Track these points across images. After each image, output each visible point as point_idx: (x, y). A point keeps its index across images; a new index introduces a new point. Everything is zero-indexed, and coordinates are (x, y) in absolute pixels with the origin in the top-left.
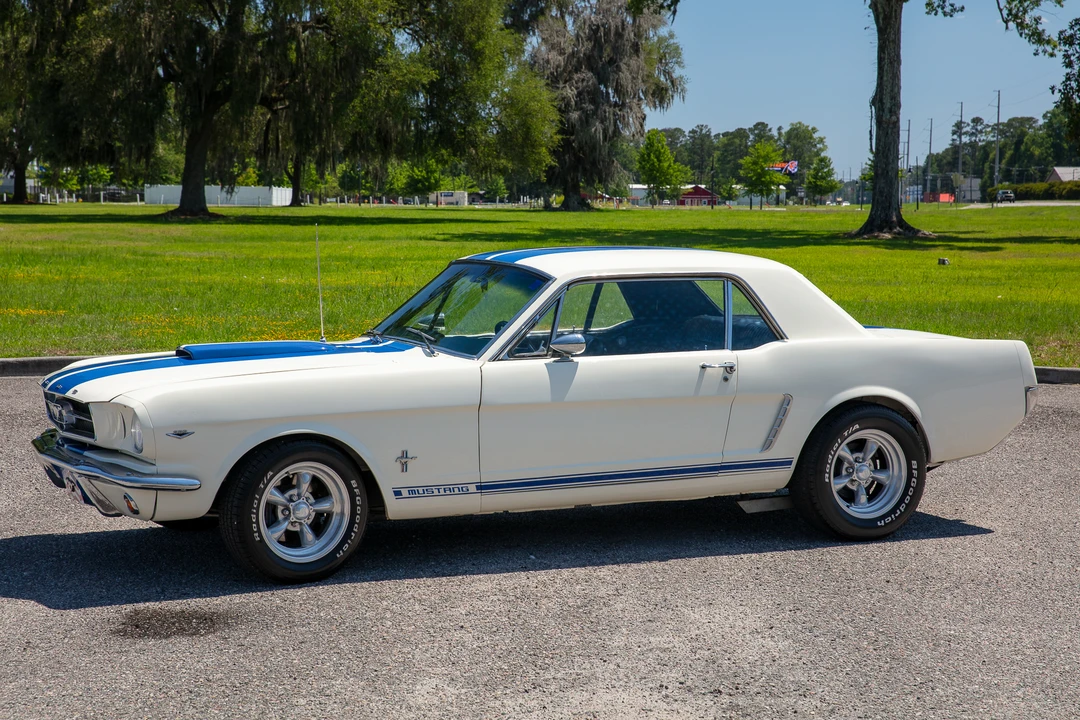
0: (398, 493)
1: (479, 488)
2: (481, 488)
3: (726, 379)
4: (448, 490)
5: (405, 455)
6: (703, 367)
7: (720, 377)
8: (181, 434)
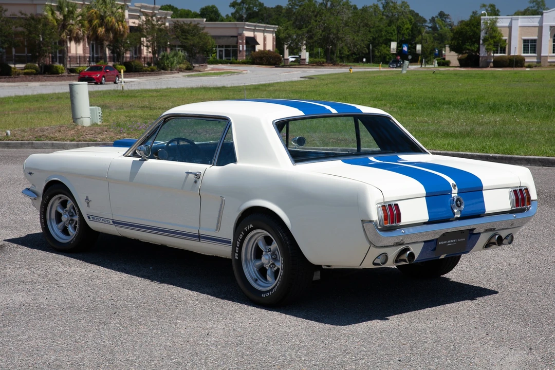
0: (89, 218)
1: (113, 222)
2: (115, 222)
3: (196, 182)
4: (105, 220)
5: (87, 199)
6: (188, 173)
7: (194, 181)
8: (30, 174)
